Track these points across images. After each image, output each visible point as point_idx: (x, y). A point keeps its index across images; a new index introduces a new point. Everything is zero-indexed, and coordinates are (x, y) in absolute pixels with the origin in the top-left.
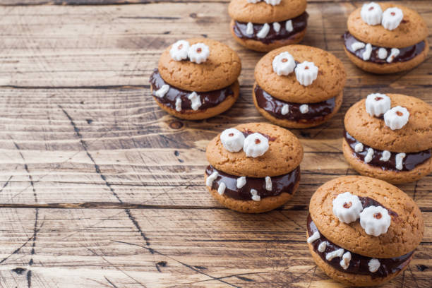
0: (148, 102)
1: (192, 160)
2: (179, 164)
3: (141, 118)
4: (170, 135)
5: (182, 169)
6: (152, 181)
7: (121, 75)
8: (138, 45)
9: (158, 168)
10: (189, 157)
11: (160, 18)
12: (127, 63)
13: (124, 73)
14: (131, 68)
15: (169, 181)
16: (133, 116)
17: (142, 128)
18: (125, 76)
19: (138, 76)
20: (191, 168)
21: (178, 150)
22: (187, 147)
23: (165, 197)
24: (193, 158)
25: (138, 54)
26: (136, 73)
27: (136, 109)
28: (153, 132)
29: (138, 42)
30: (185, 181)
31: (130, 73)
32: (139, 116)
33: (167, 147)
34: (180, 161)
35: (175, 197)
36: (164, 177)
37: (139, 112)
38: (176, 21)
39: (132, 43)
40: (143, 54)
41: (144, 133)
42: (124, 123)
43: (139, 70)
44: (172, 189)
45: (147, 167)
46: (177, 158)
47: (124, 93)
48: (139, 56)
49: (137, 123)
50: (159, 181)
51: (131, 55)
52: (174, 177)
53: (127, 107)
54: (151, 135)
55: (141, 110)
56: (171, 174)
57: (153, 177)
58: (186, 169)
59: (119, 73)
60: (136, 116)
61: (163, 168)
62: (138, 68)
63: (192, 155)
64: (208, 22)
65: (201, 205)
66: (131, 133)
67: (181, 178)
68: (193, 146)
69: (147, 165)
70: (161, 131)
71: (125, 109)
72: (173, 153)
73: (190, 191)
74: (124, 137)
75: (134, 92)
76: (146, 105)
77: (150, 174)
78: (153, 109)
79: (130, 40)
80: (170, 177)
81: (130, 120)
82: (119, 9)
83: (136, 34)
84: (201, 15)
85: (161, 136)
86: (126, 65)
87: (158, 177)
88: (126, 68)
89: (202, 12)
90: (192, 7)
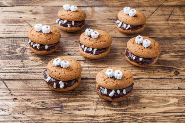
0: (12, 43)
1: (28, 64)
2: (23, 65)
3: (9, 49)
4: (20, 55)
5: (24, 67)
6: (13, 71)
7: (2, 33)
8: (10, 22)
9: (15, 67)
10: (27, 63)
11: (18, 12)
12: (5, 29)
13: (3, 32)
14: (6, 31)
15: (19, 71)
16: (6, 48)
17: (10, 53)
18: (4, 34)
19: (9, 33)
20: (27, 66)
21: (23, 60)
22: (26, 59)
23: (17, 76)
24: (28, 63)
25: (9, 25)
26: (8, 32)
27: (8, 46)
28: (14, 54)
29: (9, 21)
30: (25, 71)
31: (6, 33)
32: (9, 48)
33: (19, 59)
34: (23, 64)
35: (21, 76)
36: (17, 69)
37: (9, 47)
38: (24, 13)
39: (7, 21)
40: (11, 26)
41: (10, 54)
42: (3, 51)
43: (9, 32)
44: (20, 74)
45: (11, 66)
46: (22, 63)
47: (4, 40)
48: (10, 26)
49: (8, 51)
50: (15, 71)
51: (7, 26)
52: (21, 70)
53: (4, 45)
54: (13, 55)
55: (9, 46)
56: (20, 68)
57: (13, 70)
58: (26, 66)
59: (2, 32)
60: (8, 48)
61: (17, 66)
62: (9, 31)
63: (28, 62)
64: (36, 14)
65: (30, 79)
66: (5, 54)
67: (24, 70)
68: (28, 59)
69: (11, 65)
70: (17, 54)
71: (4, 46)
72: (21, 61)
73: (27, 74)
74: (3, 56)
75: (7, 40)
76: (12, 44)
77: (12, 68)
78: (14, 46)
79: (6, 20)
80: (19, 70)
81: (5, 50)
82: (3, 8)
83: (9, 18)
84: (34, 11)
85: (17, 55)
86: (5, 30)
87: (15, 70)
88: (4, 31)
89: (35, 10)
90: (31, 8)
